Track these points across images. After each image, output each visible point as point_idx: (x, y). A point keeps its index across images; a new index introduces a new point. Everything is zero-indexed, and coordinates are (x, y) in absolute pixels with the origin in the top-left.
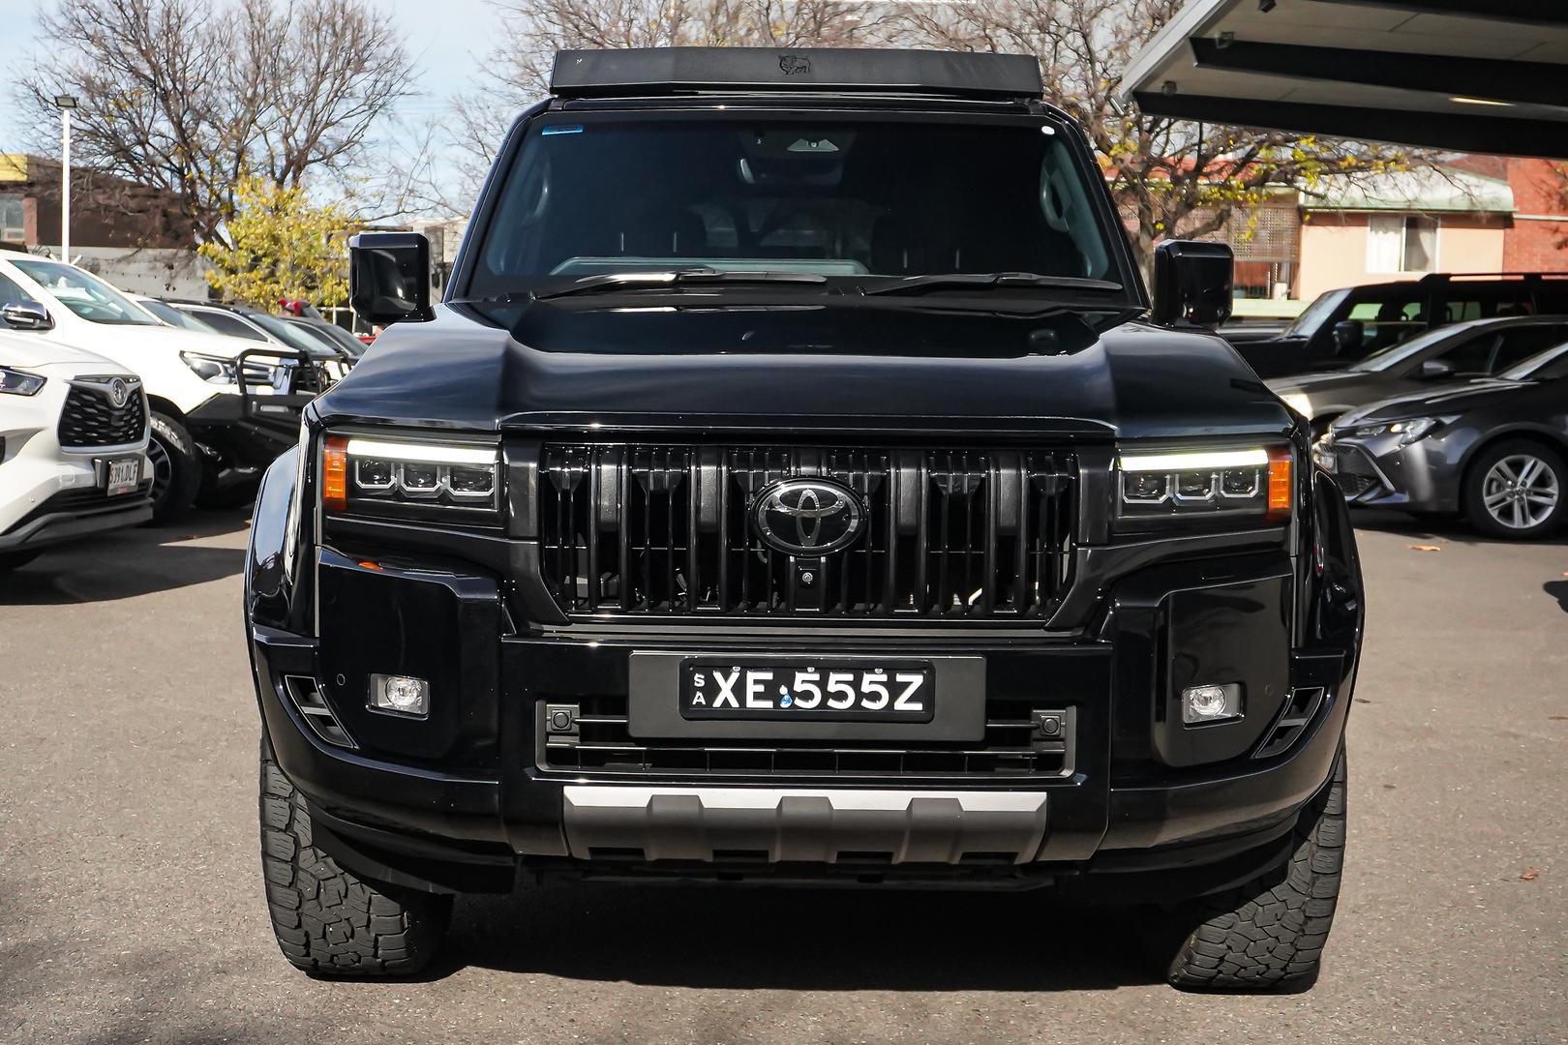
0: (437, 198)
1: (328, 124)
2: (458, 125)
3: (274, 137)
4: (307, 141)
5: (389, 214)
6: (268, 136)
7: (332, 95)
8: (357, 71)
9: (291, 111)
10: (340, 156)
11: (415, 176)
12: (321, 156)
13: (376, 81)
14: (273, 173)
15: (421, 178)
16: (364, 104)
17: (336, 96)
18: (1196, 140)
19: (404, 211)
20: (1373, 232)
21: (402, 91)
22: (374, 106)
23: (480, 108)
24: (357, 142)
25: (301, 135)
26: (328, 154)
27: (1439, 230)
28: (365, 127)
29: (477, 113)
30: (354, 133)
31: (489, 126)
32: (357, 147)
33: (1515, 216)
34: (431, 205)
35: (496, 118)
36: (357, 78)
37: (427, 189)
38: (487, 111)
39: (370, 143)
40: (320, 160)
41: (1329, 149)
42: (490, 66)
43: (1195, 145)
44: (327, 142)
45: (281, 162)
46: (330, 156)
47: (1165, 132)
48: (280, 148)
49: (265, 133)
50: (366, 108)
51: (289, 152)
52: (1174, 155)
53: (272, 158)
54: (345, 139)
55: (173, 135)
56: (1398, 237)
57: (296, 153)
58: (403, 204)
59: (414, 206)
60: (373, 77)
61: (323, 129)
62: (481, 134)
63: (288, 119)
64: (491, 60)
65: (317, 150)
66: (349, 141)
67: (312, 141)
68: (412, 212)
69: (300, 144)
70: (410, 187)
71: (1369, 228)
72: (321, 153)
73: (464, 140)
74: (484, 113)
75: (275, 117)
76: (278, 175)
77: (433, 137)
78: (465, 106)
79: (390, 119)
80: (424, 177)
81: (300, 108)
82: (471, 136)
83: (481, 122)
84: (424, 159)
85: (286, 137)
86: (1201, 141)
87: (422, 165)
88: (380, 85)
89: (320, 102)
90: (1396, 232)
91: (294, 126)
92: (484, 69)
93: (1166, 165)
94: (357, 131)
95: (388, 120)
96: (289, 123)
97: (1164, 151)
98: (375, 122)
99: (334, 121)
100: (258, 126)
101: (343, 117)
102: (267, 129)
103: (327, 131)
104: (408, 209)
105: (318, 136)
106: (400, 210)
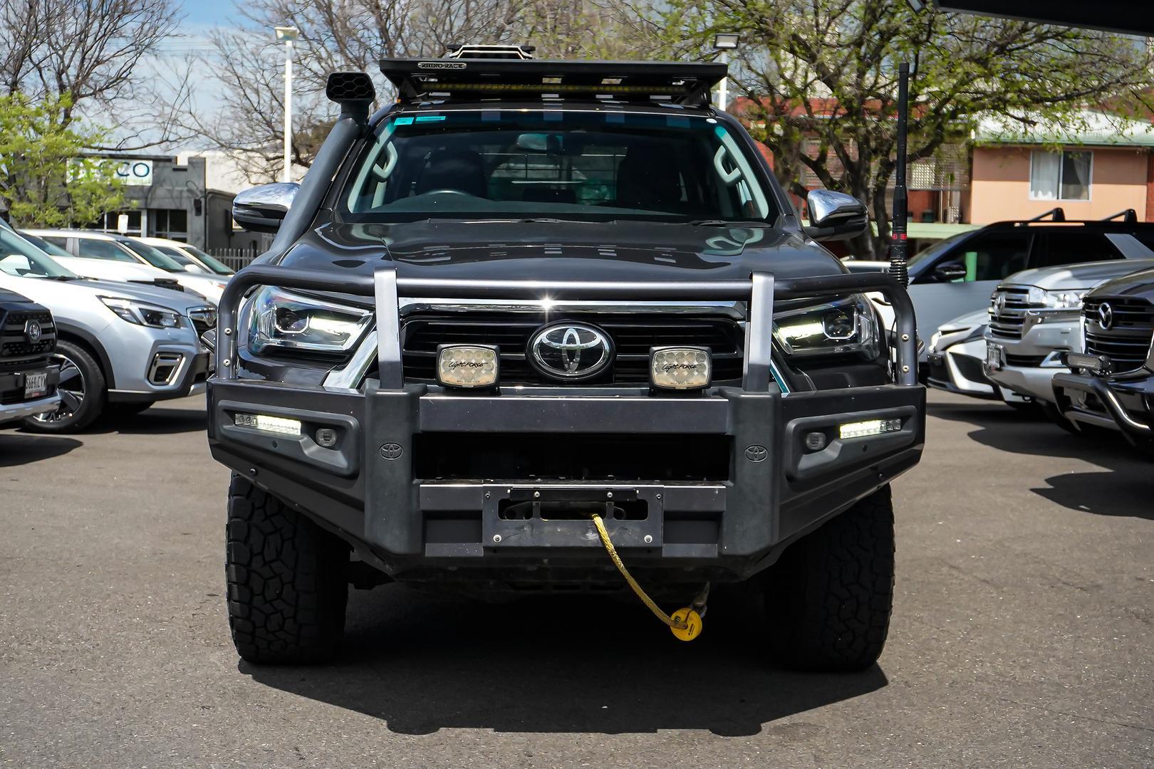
0: (197, 127)
1: (98, 62)
2: (216, 61)
3: (49, 75)
4: (77, 77)
5: (155, 142)
6: (43, 71)
7: (100, 35)
8: (124, 13)
9: (64, 49)
10: (110, 90)
11: (177, 107)
12: (92, 91)
13: (143, 24)
16: (132, 45)
17: (104, 35)
19: (167, 140)
21: (167, 31)
22: (140, 47)
23: (238, 44)
24: (125, 78)
25: (72, 72)
26: (97, 90)
27: (1092, 164)
28: (132, 65)
29: (234, 48)
30: (122, 72)
31: (246, 63)
32: (124, 82)
34: (193, 133)
35: (253, 54)
36: (127, 18)
38: (244, 48)
40: (91, 95)
45: (55, 95)
46: (101, 90)
48: (54, 85)
49: (40, 69)
50: (134, 48)
51: (62, 86)
58: (167, 133)
59: (176, 134)
60: (141, 18)
61: (94, 66)
62: (239, 71)
63: (62, 58)
65: (87, 85)
66: (119, 78)
67: (84, 76)
68: (175, 141)
69: (73, 80)
70: (173, 117)
71: (1031, 162)
72: (92, 88)
73: (221, 73)
74: (241, 49)
75: (48, 53)
77: (191, 71)
78: (223, 41)
79: (156, 55)
80: (184, 108)
81: (73, 47)
82: (226, 69)
83: (239, 57)
84: (185, 90)
85: (59, 75)
87: (183, 95)
88: (147, 27)
89: (90, 41)
90: (1055, 168)
91: (66, 63)
93: (879, 96)
94: (124, 69)
95: (154, 58)
96: (63, 62)
97: (876, 82)
98: (141, 60)
99: (104, 59)
100: (32, 61)
101: (114, 56)
102: (42, 65)
103: (96, 69)
104: (172, 137)
105: (88, 74)
106: (165, 139)
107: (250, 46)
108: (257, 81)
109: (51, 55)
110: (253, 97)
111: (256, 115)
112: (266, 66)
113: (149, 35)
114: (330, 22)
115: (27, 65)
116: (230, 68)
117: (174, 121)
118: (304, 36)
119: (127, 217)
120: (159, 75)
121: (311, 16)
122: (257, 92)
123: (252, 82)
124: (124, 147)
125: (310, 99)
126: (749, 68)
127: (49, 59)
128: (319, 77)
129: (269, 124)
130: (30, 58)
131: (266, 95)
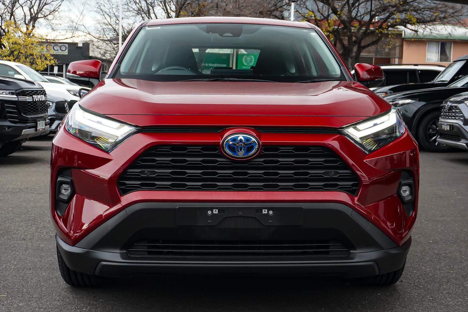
1: (46, 4)
6: (24, 8)
11: (78, 23)
12: (43, 16)
14: (25, 21)
15: (80, 24)
18: (369, 10)
24: (57, 11)
26: (45, 15)
28: (60, 5)
30: (55, 8)
31: (106, 5)
32: (57, 13)
37: (82, 28)
39: (61, 11)
41: (419, 14)
43: (368, 12)
44: (45, 11)
45: (28, 18)
46: (47, 15)
47: (357, 7)
48: (28, 13)
49: (22, 7)
51: (31, 14)
52: (360, 16)
53: (25, 16)
54: (52, 9)
57: (34, 15)
58: (74, 34)
62: (102, 7)
65: (41, 13)
66: (54, 10)
67: (40, 10)
68: (77, 37)
69: (36, 11)
70: (76, 27)
71: (427, 46)
73: (95, 9)
76: (27, 22)
77: (85, 9)
80: (81, 23)
82: (98, 8)
85: (30, 9)
86: (371, 11)
90: (437, 48)
91: (33, 4)
93: (358, 20)
94: (57, 7)
95: (69, 2)
96: (31, 3)
97: (357, 14)
98: (63, 3)
99: (48, 3)
100: (19, 4)
101: (52, 1)
102: (23, 5)
103: (45, 7)
104: (76, 36)
105: (42, 8)
106: (73, 36)
108: (110, 12)
109: (27, 2)
110: (108, 18)
111: (110, 27)
112: (114, 6)
115: (17, 5)
117: (77, 29)
119: (57, 67)
120: (70, 10)
122: (110, 16)
123: (108, 13)
124: (56, 39)
126: (307, 8)
127: (26, 3)
128: (136, 11)
130: (19, 2)
131: (114, 19)
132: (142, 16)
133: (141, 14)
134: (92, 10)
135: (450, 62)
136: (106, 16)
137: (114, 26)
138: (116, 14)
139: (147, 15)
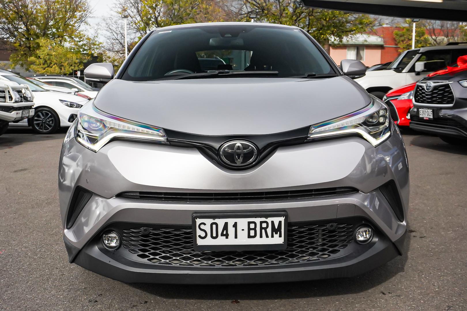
2: (104, 24)
7: (70, 17)
8: (76, 10)
20: (348, 51)
21: (89, 16)
22: (82, 21)
27: (365, 50)
28: (80, 26)
29: (109, 21)
30: (76, 28)
31: (113, 25)
32: (77, 32)
33: (385, 46)
35: (115, 22)
36: (77, 12)
38: (112, 20)
39: (81, 30)
40: (67, 35)
42: (113, 9)
44: (69, 30)
45: (56, 36)
48: (56, 32)
50: (80, 21)
53: (54, 35)
55: (25, 29)
56: (354, 52)
57: (60, 33)
60: (82, 12)
62: (111, 27)
64: (113, 7)
65: (66, 32)
68: (93, 49)
70: (93, 42)
71: (347, 50)
73: (106, 28)
75: (54, 23)
76: (55, 39)
78: (106, 19)
79: (86, 23)
81: (61, 21)
82: (107, 27)
88: (83, 14)
90: (354, 51)
92: (112, 10)
98: (82, 25)
107: (114, 20)
108: (117, 30)
110: (116, 35)
111: (117, 41)
112: (119, 26)
113: (84, 17)
114: (138, 11)
116: (108, 27)
118: (131, 17)
119: (80, 72)
121: (132, 10)
122: (117, 34)
123: (115, 31)
125: (133, 36)
128: (135, 29)
129: (121, 43)
131: (120, 36)
132: (140, 32)
133: (140, 31)
134: (103, 29)
135: (364, 60)
136: (114, 33)
137: (120, 40)
138: (122, 32)
139: (144, 31)
